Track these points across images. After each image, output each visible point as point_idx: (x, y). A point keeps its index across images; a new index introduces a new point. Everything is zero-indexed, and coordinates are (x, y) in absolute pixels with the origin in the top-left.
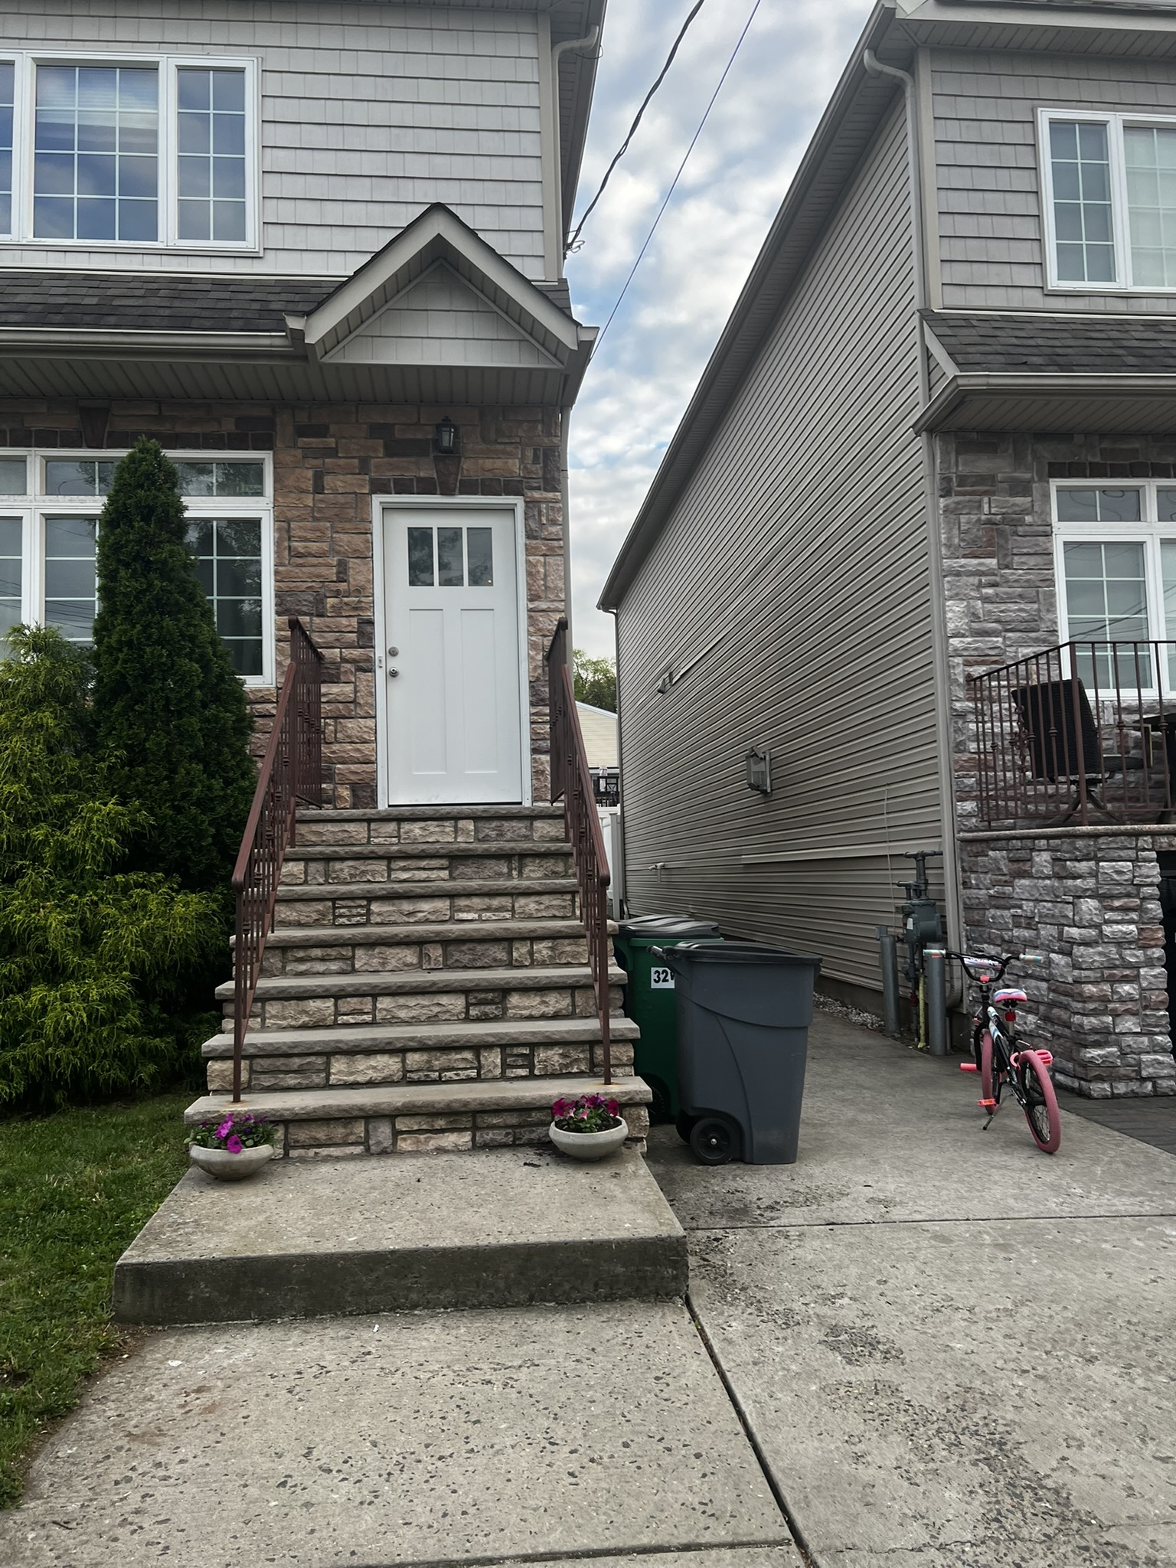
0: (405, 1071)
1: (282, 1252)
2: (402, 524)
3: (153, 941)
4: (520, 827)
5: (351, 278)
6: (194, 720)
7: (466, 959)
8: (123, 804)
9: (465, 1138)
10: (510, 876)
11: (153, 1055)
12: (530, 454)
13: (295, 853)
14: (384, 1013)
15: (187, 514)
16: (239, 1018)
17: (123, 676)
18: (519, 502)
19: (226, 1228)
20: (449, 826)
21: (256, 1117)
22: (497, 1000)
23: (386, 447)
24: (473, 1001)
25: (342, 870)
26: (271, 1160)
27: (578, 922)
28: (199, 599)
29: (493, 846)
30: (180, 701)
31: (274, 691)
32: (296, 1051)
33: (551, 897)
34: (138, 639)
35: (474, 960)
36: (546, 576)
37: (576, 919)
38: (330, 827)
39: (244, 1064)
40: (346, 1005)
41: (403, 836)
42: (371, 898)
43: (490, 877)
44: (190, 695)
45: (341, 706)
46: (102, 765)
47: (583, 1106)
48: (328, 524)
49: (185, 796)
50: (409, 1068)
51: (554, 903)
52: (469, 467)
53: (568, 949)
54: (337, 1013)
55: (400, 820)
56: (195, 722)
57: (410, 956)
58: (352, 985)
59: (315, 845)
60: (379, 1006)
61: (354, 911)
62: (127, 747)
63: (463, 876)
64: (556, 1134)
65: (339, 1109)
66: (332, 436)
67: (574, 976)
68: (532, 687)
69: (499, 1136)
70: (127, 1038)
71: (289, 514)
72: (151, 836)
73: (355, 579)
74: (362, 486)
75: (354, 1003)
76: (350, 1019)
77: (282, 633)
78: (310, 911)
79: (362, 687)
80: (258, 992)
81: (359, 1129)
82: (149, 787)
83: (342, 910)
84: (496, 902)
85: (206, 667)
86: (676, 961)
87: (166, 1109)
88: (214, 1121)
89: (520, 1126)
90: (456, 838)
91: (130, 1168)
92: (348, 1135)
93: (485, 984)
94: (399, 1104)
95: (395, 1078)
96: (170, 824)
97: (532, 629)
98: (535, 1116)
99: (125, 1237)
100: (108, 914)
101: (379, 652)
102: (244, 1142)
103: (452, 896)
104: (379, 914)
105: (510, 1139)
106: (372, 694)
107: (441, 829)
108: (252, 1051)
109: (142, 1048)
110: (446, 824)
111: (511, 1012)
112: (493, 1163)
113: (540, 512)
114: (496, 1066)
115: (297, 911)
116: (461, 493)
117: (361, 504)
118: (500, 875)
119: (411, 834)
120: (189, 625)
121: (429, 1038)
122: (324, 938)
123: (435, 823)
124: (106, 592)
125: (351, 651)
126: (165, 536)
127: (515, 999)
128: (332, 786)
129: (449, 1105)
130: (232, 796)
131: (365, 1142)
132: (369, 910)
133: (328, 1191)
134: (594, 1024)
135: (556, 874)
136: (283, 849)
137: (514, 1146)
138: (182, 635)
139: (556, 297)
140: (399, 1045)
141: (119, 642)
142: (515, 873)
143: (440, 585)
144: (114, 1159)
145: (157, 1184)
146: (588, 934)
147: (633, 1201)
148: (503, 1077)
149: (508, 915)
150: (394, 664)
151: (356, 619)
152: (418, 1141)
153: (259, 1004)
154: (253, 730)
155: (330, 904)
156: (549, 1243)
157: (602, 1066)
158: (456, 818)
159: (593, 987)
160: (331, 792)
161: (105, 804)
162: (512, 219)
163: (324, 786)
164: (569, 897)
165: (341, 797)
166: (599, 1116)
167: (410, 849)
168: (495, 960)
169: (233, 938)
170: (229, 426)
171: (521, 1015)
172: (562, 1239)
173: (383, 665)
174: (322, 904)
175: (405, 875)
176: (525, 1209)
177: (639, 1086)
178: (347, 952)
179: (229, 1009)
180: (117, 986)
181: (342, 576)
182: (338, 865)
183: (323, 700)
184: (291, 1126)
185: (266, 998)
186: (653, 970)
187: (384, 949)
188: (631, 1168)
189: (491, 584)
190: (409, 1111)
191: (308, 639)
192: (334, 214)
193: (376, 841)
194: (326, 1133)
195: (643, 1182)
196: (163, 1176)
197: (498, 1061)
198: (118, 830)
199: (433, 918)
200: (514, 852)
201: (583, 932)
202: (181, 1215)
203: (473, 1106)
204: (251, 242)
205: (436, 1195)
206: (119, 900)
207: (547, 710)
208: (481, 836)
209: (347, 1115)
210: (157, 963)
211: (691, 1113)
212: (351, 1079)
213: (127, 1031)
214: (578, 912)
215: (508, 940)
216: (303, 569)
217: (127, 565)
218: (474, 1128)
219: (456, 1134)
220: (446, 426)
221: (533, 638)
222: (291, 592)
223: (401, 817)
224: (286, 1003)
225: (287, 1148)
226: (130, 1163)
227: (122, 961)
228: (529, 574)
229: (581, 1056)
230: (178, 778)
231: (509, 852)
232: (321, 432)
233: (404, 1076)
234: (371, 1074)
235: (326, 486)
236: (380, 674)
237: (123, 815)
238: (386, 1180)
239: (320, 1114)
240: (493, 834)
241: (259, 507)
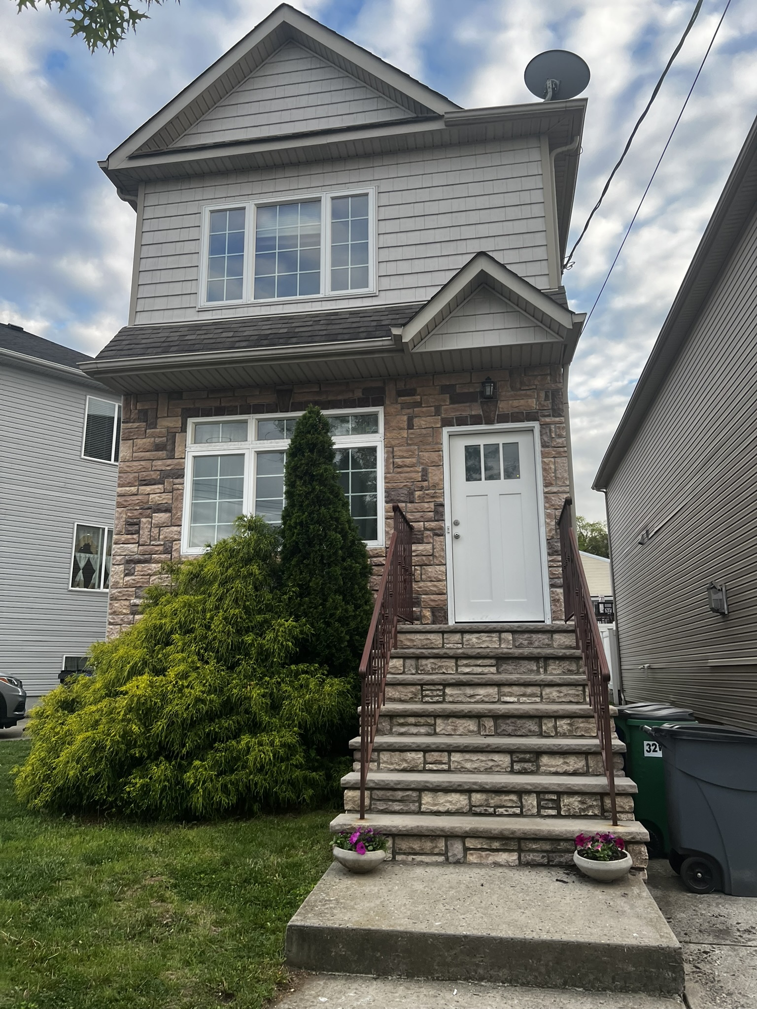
0: (471, 806)
1: (391, 928)
2: (460, 445)
3: (312, 708)
4: (544, 638)
5: (429, 301)
6: (337, 568)
7: (510, 729)
8: (296, 621)
9: (513, 857)
10: (538, 671)
11: (312, 783)
12: (543, 395)
13: (397, 653)
14: (456, 764)
15: (335, 447)
16: (364, 762)
17: (297, 543)
18: (536, 425)
19: (356, 907)
20: (495, 636)
21: (374, 830)
22: (533, 760)
23: (451, 398)
24: (516, 759)
25: (426, 665)
26: (384, 861)
27: (588, 707)
28: (341, 496)
29: (526, 651)
30: (330, 557)
31: (384, 550)
32: (399, 787)
33: (568, 688)
34: (306, 521)
35: (516, 730)
36: (555, 470)
37: (586, 704)
38: (418, 636)
39: (367, 793)
40: (431, 757)
41: (465, 643)
42: (446, 685)
43: (524, 673)
44: (335, 553)
45: (424, 558)
46: (285, 597)
47: (598, 841)
48: (416, 447)
49: (332, 615)
50: (473, 804)
51: (570, 692)
52: (503, 406)
53: (582, 725)
54: (425, 763)
55: (463, 632)
56: (338, 570)
57: (472, 725)
58: (435, 744)
59: (409, 648)
60: (452, 759)
61: (435, 693)
62: (299, 586)
63: (506, 671)
64: (580, 861)
65: (428, 829)
66: (418, 395)
67: (587, 745)
68: (548, 543)
69: (537, 857)
70: (296, 771)
71: (393, 443)
72: (312, 640)
73: (432, 479)
74: (436, 423)
75: (435, 756)
76: (434, 767)
77: (389, 514)
78: (407, 692)
79: (437, 546)
80: (375, 745)
81: (441, 844)
82: (311, 610)
83: (427, 692)
84: (529, 690)
85: (345, 537)
86: (663, 738)
87: (319, 820)
88: (348, 831)
89: (552, 851)
90: (500, 645)
91: (296, 858)
92: (434, 848)
93: (523, 747)
94: (467, 829)
95: (465, 810)
96: (323, 633)
97: (547, 505)
98: (563, 845)
99: (293, 905)
100: (286, 690)
101: (448, 523)
102: (367, 847)
103: (499, 685)
104: (451, 696)
105: (545, 861)
106: (444, 550)
107: (490, 639)
108: (371, 785)
109: (305, 778)
110: (494, 635)
111: (543, 769)
112: (533, 877)
113: (550, 430)
114: (533, 807)
115: (399, 692)
116: (498, 422)
117: (436, 433)
118: (532, 671)
119: (471, 642)
120: (335, 511)
121: (487, 784)
122: (416, 710)
123: (486, 635)
124: (289, 495)
125: (431, 523)
126: (322, 460)
127: (545, 760)
128: (419, 609)
129: (501, 832)
130: (359, 615)
131: (445, 855)
132: (444, 692)
133: (421, 887)
134: (603, 781)
135: (570, 672)
136: (390, 650)
137: (548, 865)
138: (331, 518)
139: (558, 298)
140: (466, 787)
141: (295, 523)
142: (542, 670)
143: (486, 479)
144: (287, 852)
145: (313, 871)
146: (596, 715)
147: (639, 917)
148: (539, 815)
149: (538, 700)
150: (457, 530)
151: (433, 504)
152: (481, 857)
153: (376, 753)
154: (371, 574)
155: (419, 687)
156: (577, 942)
157: (611, 812)
158: (500, 632)
159: (601, 754)
160: (419, 613)
161: (287, 621)
162: (527, 255)
163: (414, 609)
164: (581, 688)
165: (425, 616)
166: (610, 849)
167: (470, 652)
168: (530, 731)
169: (360, 708)
170: (359, 394)
171: (550, 771)
172: (587, 940)
173: (450, 531)
174: (415, 687)
175: (467, 670)
176: (558, 914)
177: (637, 829)
178: (431, 721)
179: (358, 755)
180: (290, 737)
181: (425, 477)
182: (424, 662)
183: (413, 554)
184: (396, 838)
185: (380, 749)
186: (646, 743)
187: (454, 720)
188: (636, 890)
189: (519, 478)
190: (474, 834)
191: (404, 517)
192: (419, 266)
193: (448, 646)
194: (419, 845)
195: (646, 902)
196: (317, 866)
197: (535, 803)
198: (293, 637)
199: (486, 699)
200: (540, 656)
201: (592, 713)
202: (328, 894)
203: (518, 835)
204: (372, 288)
205: (495, 897)
206: (293, 682)
207: (560, 558)
208: (517, 644)
209: (433, 834)
210: (314, 723)
211: (680, 852)
212: (435, 808)
213: (296, 766)
214: (588, 699)
215: (539, 717)
216: (402, 475)
217: (301, 478)
218: (520, 851)
219: (507, 854)
220: (488, 382)
221: (548, 511)
222: (394, 489)
223: (463, 630)
224: (393, 754)
225: (394, 853)
226: (297, 855)
227: (294, 721)
228: (544, 470)
229: (595, 803)
230: (328, 604)
231: (537, 655)
232: (411, 393)
233: (470, 809)
234: (449, 806)
235: (415, 425)
236: (448, 537)
237: (296, 628)
238: (459, 882)
239: (415, 832)
240: (526, 642)
241: (376, 440)
